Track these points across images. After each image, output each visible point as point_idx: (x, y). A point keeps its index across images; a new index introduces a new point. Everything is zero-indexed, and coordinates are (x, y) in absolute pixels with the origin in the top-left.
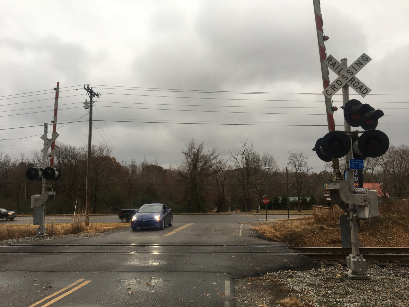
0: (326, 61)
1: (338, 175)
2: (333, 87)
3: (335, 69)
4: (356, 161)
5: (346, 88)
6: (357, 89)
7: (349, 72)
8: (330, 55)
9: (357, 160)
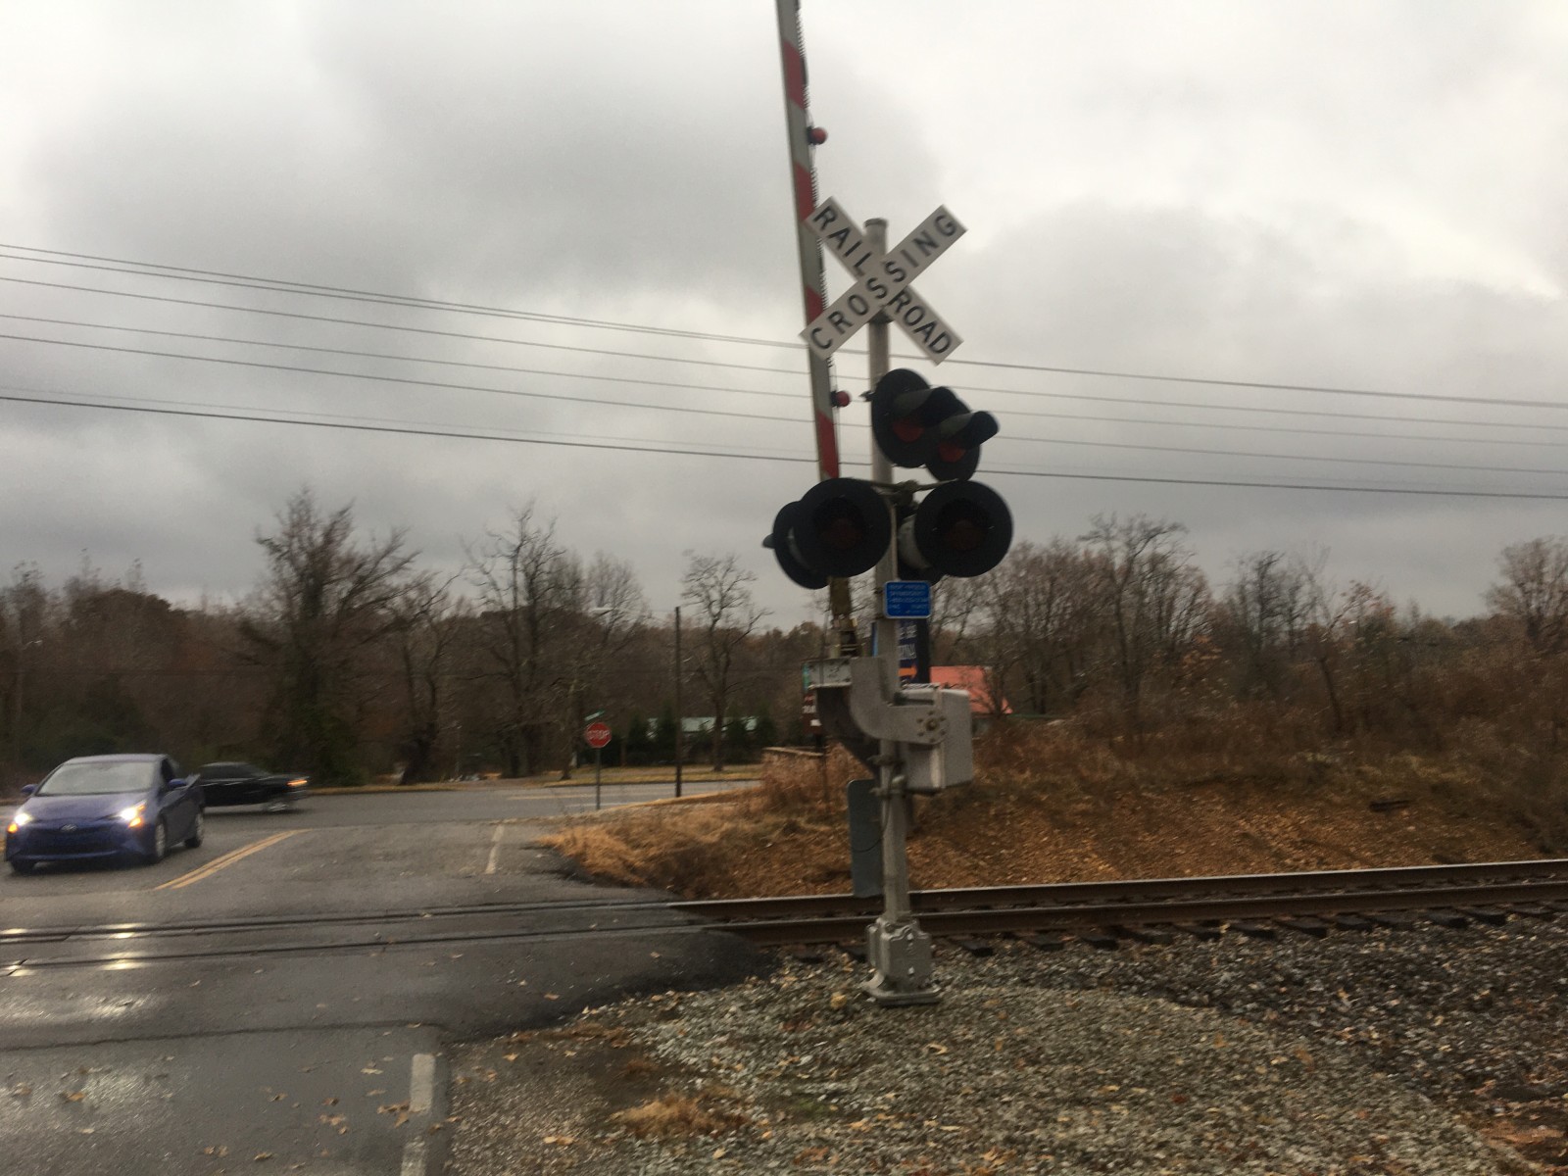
0: (817, 219)
1: (847, 638)
2: (836, 318)
3: (847, 254)
4: (903, 589)
5: (879, 324)
6: (917, 331)
7: (892, 268)
8: (830, 200)
9: (909, 587)
